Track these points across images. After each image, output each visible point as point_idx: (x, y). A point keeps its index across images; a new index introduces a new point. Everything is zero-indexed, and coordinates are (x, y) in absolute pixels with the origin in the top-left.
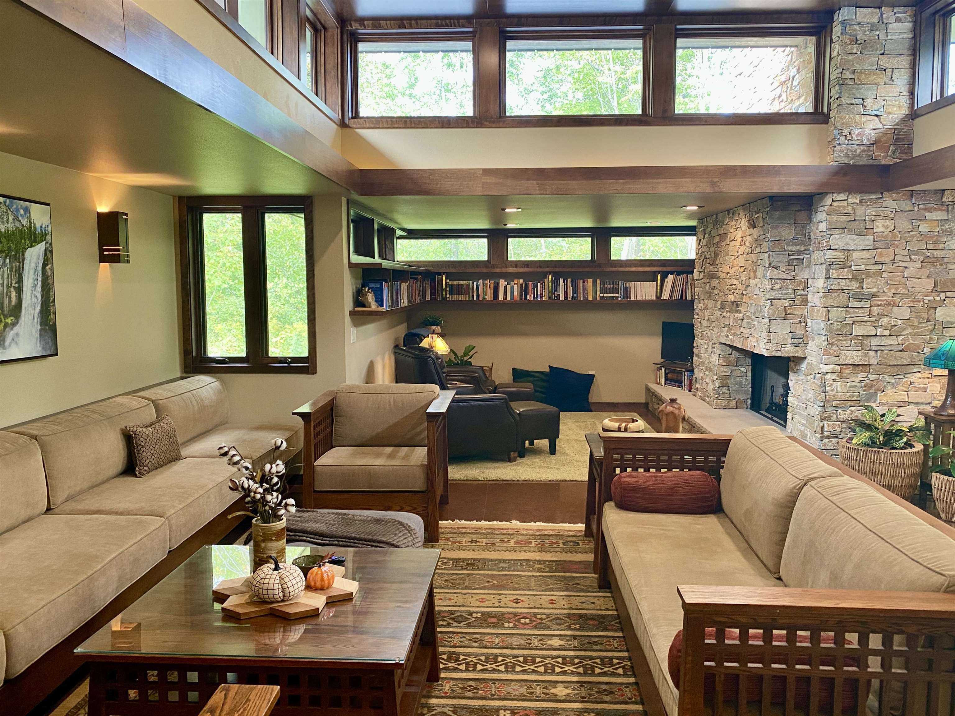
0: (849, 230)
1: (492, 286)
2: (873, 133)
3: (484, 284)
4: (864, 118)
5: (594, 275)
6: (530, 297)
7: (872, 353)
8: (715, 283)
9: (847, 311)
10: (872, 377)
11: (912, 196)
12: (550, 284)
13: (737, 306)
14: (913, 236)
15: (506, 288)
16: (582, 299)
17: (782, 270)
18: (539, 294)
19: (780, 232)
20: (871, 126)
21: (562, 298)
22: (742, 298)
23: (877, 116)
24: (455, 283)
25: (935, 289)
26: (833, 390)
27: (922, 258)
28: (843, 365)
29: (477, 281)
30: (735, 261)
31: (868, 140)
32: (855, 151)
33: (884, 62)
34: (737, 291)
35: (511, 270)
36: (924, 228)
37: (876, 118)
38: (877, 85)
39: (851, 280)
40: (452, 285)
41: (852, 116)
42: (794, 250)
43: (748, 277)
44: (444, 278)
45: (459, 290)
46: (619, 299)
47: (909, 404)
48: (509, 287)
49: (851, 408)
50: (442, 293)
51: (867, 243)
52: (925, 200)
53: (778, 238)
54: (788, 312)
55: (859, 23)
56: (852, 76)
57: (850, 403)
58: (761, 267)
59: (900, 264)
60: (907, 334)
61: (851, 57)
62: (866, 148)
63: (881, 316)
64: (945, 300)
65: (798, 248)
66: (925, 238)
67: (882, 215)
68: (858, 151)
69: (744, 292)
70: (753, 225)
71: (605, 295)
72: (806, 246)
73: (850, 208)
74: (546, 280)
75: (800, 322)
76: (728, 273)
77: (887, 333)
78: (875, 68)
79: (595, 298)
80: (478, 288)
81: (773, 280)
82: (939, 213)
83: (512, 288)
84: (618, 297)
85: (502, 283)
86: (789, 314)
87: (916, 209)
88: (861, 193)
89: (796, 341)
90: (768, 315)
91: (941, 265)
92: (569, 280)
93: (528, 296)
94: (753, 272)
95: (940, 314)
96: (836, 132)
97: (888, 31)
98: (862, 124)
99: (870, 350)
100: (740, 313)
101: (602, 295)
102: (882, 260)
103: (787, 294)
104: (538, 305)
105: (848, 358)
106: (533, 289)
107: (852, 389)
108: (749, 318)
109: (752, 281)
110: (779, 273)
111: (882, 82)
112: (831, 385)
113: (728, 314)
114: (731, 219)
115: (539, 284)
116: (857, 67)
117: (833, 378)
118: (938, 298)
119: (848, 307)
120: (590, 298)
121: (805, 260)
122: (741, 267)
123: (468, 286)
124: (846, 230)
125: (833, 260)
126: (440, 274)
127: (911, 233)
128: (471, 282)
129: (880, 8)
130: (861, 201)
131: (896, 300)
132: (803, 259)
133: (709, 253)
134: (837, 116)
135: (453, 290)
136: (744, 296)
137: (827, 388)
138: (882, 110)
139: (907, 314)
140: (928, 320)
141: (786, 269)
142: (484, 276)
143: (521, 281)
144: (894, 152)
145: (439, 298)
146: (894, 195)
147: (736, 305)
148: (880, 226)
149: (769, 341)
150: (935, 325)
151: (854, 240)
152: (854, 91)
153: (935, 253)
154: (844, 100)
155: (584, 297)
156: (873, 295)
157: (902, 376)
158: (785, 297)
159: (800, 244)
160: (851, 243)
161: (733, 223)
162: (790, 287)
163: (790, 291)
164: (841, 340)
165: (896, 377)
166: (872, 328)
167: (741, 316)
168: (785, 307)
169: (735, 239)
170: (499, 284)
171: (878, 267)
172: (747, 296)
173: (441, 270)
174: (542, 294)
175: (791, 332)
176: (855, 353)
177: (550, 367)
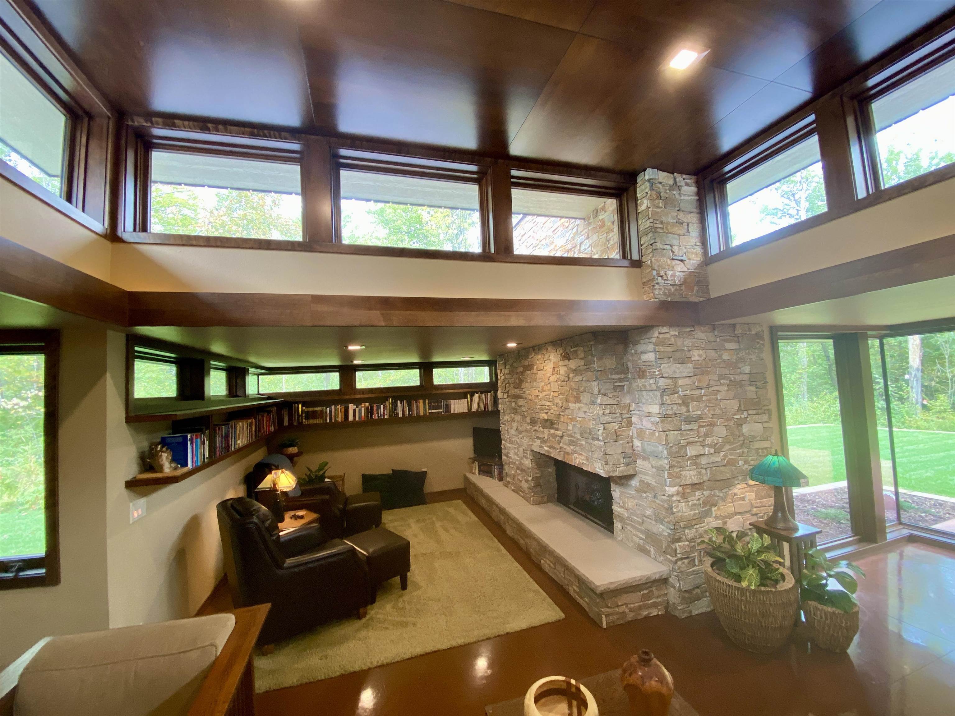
0: (674, 360)
1: (343, 410)
2: (682, 275)
3: (336, 409)
4: (674, 262)
5: (424, 397)
6: (375, 417)
7: (704, 471)
8: (521, 402)
9: (681, 434)
10: (706, 493)
11: (714, 329)
12: (391, 405)
13: (553, 424)
14: (719, 363)
15: (354, 411)
16: (415, 415)
17: (610, 396)
18: (382, 413)
19: (604, 363)
20: (679, 269)
21: (400, 415)
22: (559, 418)
23: (681, 261)
24: (310, 409)
25: (740, 410)
26: (678, 512)
27: (728, 382)
28: (683, 485)
29: (330, 407)
30: (545, 386)
31: (679, 281)
32: (670, 290)
33: (681, 216)
34: (552, 411)
35: (359, 396)
36: (726, 356)
37: (681, 262)
38: (679, 235)
39: (680, 405)
40: (308, 412)
41: (665, 259)
42: (616, 378)
43: (565, 401)
44: (300, 406)
45: (314, 415)
46: (443, 413)
47: (734, 513)
48: (357, 410)
49: (696, 527)
50: (298, 419)
51: (689, 370)
52: (724, 333)
53: (603, 369)
54: (618, 434)
55: (660, 183)
56: (661, 226)
57: (693, 523)
58: (586, 393)
59: (714, 388)
60: (726, 451)
61: (659, 210)
62: (678, 287)
63: (707, 435)
64: (747, 417)
66: (728, 364)
67: (696, 345)
68: (673, 290)
69: (562, 413)
70: (566, 357)
71: (433, 411)
72: (625, 374)
73: (673, 339)
74: (387, 402)
75: (628, 443)
76: (537, 396)
77: (712, 451)
78: (675, 221)
79: (425, 414)
80: (330, 411)
81: (603, 406)
82: (733, 344)
83: (360, 411)
84: (441, 412)
85: (352, 407)
86: (619, 436)
87: (718, 340)
88: (678, 326)
89: (627, 461)
90: (603, 438)
91: (740, 387)
92: (405, 401)
93: (373, 416)
94: (575, 397)
95: (745, 429)
96: (654, 273)
97: (682, 192)
98: (673, 267)
99: (702, 468)
100: (557, 429)
101: (430, 411)
102: (701, 385)
104: (381, 422)
105: (688, 478)
106: (377, 410)
107: (693, 507)
108: (570, 436)
109: (572, 405)
110: (607, 400)
111: (682, 233)
112: (678, 506)
113: (541, 429)
114: (537, 354)
115: (382, 406)
116: (664, 219)
117: (678, 499)
118: (743, 416)
119: (681, 430)
120: (422, 414)
121: (625, 387)
122: (553, 392)
123: (322, 411)
124: (671, 359)
125: (665, 387)
126: (298, 403)
127: (718, 361)
128: (324, 408)
129: (673, 173)
130: (679, 334)
131: (715, 420)
133: (513, 379)
134: (653, 259)
135: (309, 415)
136: (561, 417)
137: (675, 510)
138: (684, 256)
139: (724, 432)
140: (739, 437)
141: (613, 396)
142: (336, 403)
143: (367, 404)
144: (697, 291)
145: (295, 423)
146: (703, 328)
147: (550, 424)
148: (696, 355)
149: (606, 463)
150: (744, 440)
151: (679, 368)
152: (665, 238)
153: (737, 377)
154: (659, 245)
155: (417, 413)
156: (699, 417)
157: (727, 490)
158: (614, 421)
159: (621, 373)
160: (678, 371)
161: (539, 357)
162: (617, 411)
163: (618, 415)
164: (680, 462)
165: (723, 491)
166: (701, 448)
167: (559, 433)
168: (615, 430)
169: (545, 369)
170: (348, 408)
171: (698, 392)
172: (566, 417)
173: (298, 399)
174: (384, 413)
175: (622, 453)
176: (691, 473)
177: (393, 470)
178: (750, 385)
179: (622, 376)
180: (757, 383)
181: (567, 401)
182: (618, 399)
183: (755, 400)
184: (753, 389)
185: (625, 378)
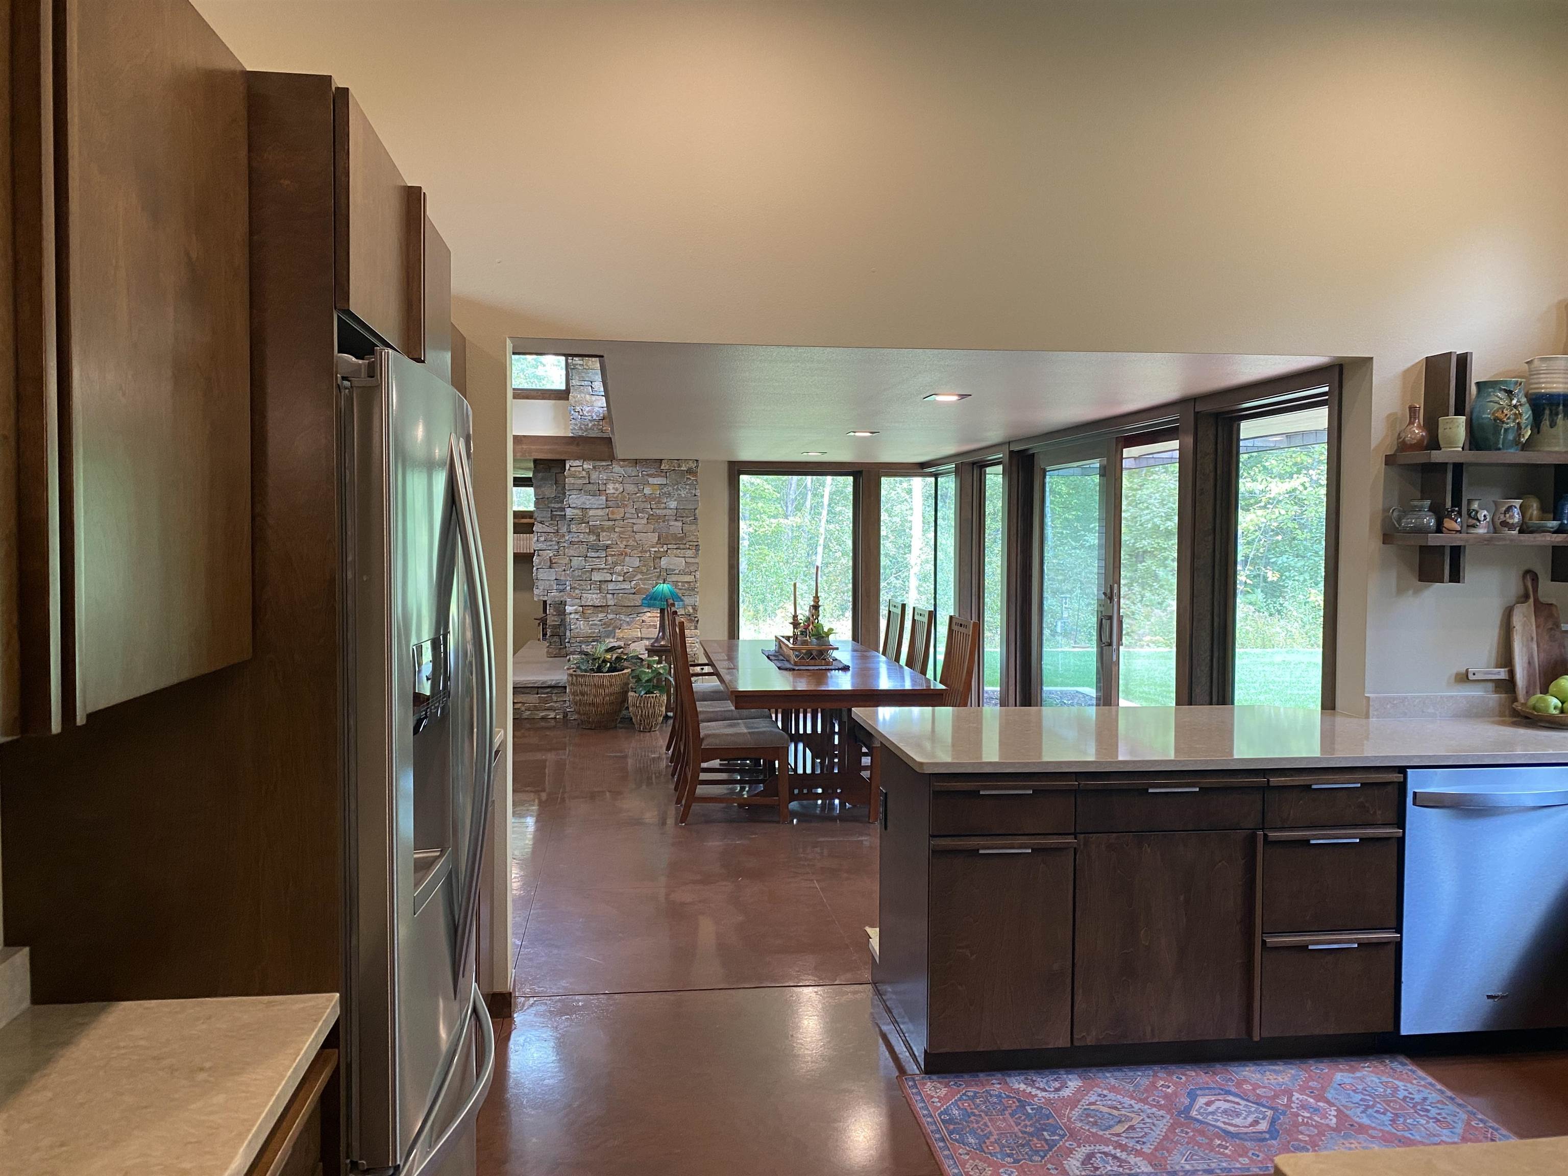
0: (585, 491)
2: (601, 410)
4: (594, 398)
7: (610, 596)
9: (585, 560)
10: (610, 616)
11: (636, 463)
14: (639, 497)
19: (543, 492)
23: (604, 396)
25: (659, 542)
26: (577, 628)
27: (647, 516)
28: (586, 606)
31: (597, 416)
32: (588, 425)
36: (647, 491)
37: (603, 398)
39: (589, 534)
41: (583, 395)
42: (556, 507)
47: (642, 639)
49: (593, 644)
51: (601, 502)
52: (648, 468)
54: (554, 561)
56: (581, 363)
57: (592, 640)
59: (631, 521)
60: (638, 580)
62: (596, 423)
63: (615, 564)
64: (667, 551)
66: (648, 499)
67: (613, 479)
68: (590, 425)
73: (585, 473)
77: (621, 579)
82: (659, 479)
86: (554, 563)
87: (640, 475)
88: (594, 460)
91: (664, 522)
95: (664, 562)
96: (573, 409)
98: (592, 402)
99: (607, 593)
102: (614, 517)
103: (551, 545)
105: (589, 601)
107: (593, 627)
112: (575, 624)
117: (577, 617)
118: (662, 550)
119: (587, 557)
124: (583, 491)
125: (574, 517)
127: (638, 495)
130: (594, 467)
131: (628, 551)
134: (571, 395)
139: (637, 564)
140: (655, 568)
141: (549, 524)
146: (621, 463)
148: (611, 488)
150: (659, 572)
151: (589, 500)
152: (583, 375)
153: (658, 511)
154: (574, 383)
156: (608, 547)
157: (635, 616)
159: (561, 502)
160: (587, 502)
162: (554, 539)
164: (582, 585)
165: (629, 616)
166: (608, 575)
171: (611, 523)
176: (594, 596)
178: (676, 520)
180: (684, 519)
183: (679, 535)
184: (680, 524)
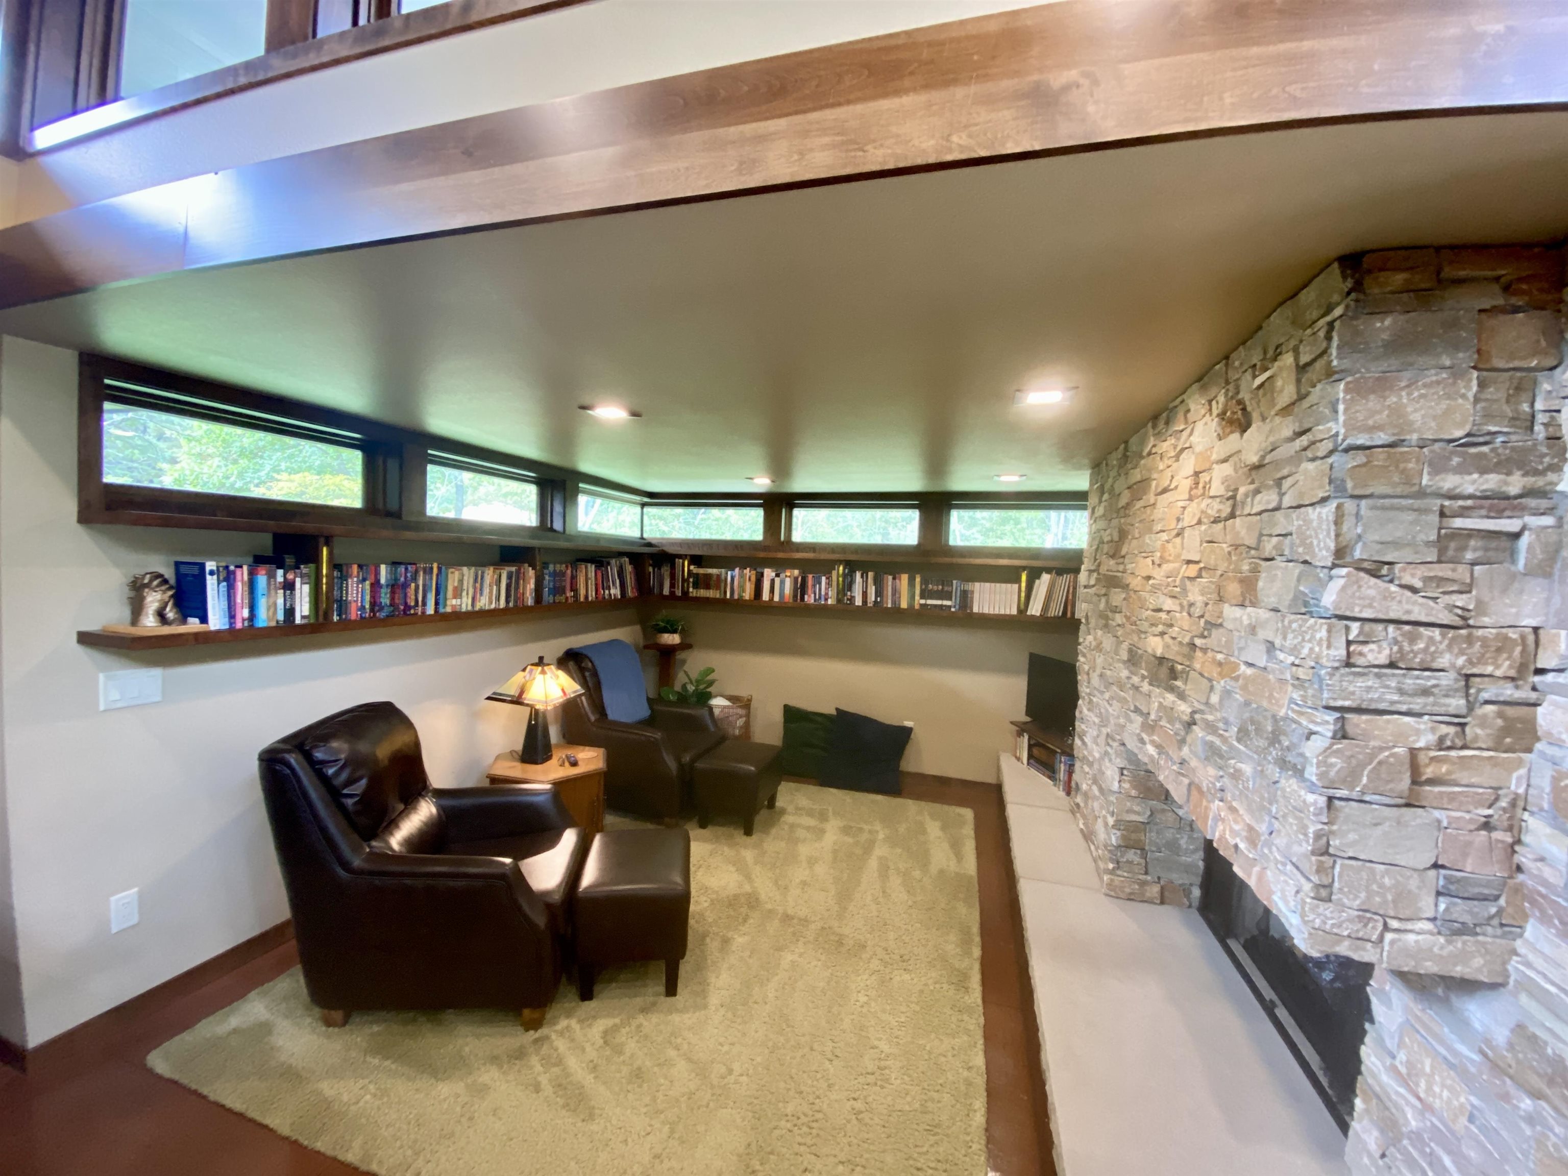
1: (753, 578)
3: (742, 576)
5: (911, 569)
8: (1117, 597)
12: (841, 579)
13: (1173, 674)
15: (773, 582)
16: (889, 606)
17: (1407, 579)
18: (823, 593)
19: (1397, 412)
21: (858, 602)
22: (1191, 657)
24: (702, 571)
29: (732, 570)
30: (1170, 546)
34: (1176, 631)
40: (697, 574)
42: (1470, 490)
43: (1215, 596)
44: (686, 563)
45: (704, 582)
46: (953, 610)
48: (777, 580)
50: (683, 586)
53: (1382, 438)
54: (1429, 772)
58: (1279, 562)
65: (1491, 482)
69: (1198, 642)
71: (930, 602)
72: (1536, 473)
74: (834, 573)
75: (1487, 825)
76: (1149, 578)
79: (912, 606)
80: (733, 578)
81: (1355, 627)
83: (782, 583)
84: (950, 607)
85: (769, 573)
86: (1432, 782)
89: (1462, 911)
90: (1321, 776)
92: (871, 575)
93: (806, 597)
94: (1242, 581)
100: (1182, 696)
101: (923, 602)
103: (1425, 692)
104: (820, 611)
106: (814, 586)
109: (1231, 613)
110: (1387, 597)
113: (1146, 687)
114: (1162, 436)
115: (824, 579)
120: (904, 605)
122: (1189, 562)
123: (719, 576)
126: (683, 558)
128: (723, 570)
132: (1517, 536)
135: (699, 581)
136: (1199, 654)
141: (1427, 580)
142: (741, 563)
143: (796, 572)
145: (678, 593)
147: (1167, 669)
149: (1324, 893)
155: (894, 602)
158: (1416, 708)
159: (1504, 466)
162: (1444, 661)
163: (1447, 680)
167: (1184, 708)
168: (1413, 753)
169: (1172, 486)
170: (762, 575)
172: (1210, 654)
173: (682, 551)
174: (827, 594)
175: (1436, 866)
177: (837, 709)
179: (1515, 484)
181: (1221, 599)
182: (1460, 600)
185: (1528, 493)
